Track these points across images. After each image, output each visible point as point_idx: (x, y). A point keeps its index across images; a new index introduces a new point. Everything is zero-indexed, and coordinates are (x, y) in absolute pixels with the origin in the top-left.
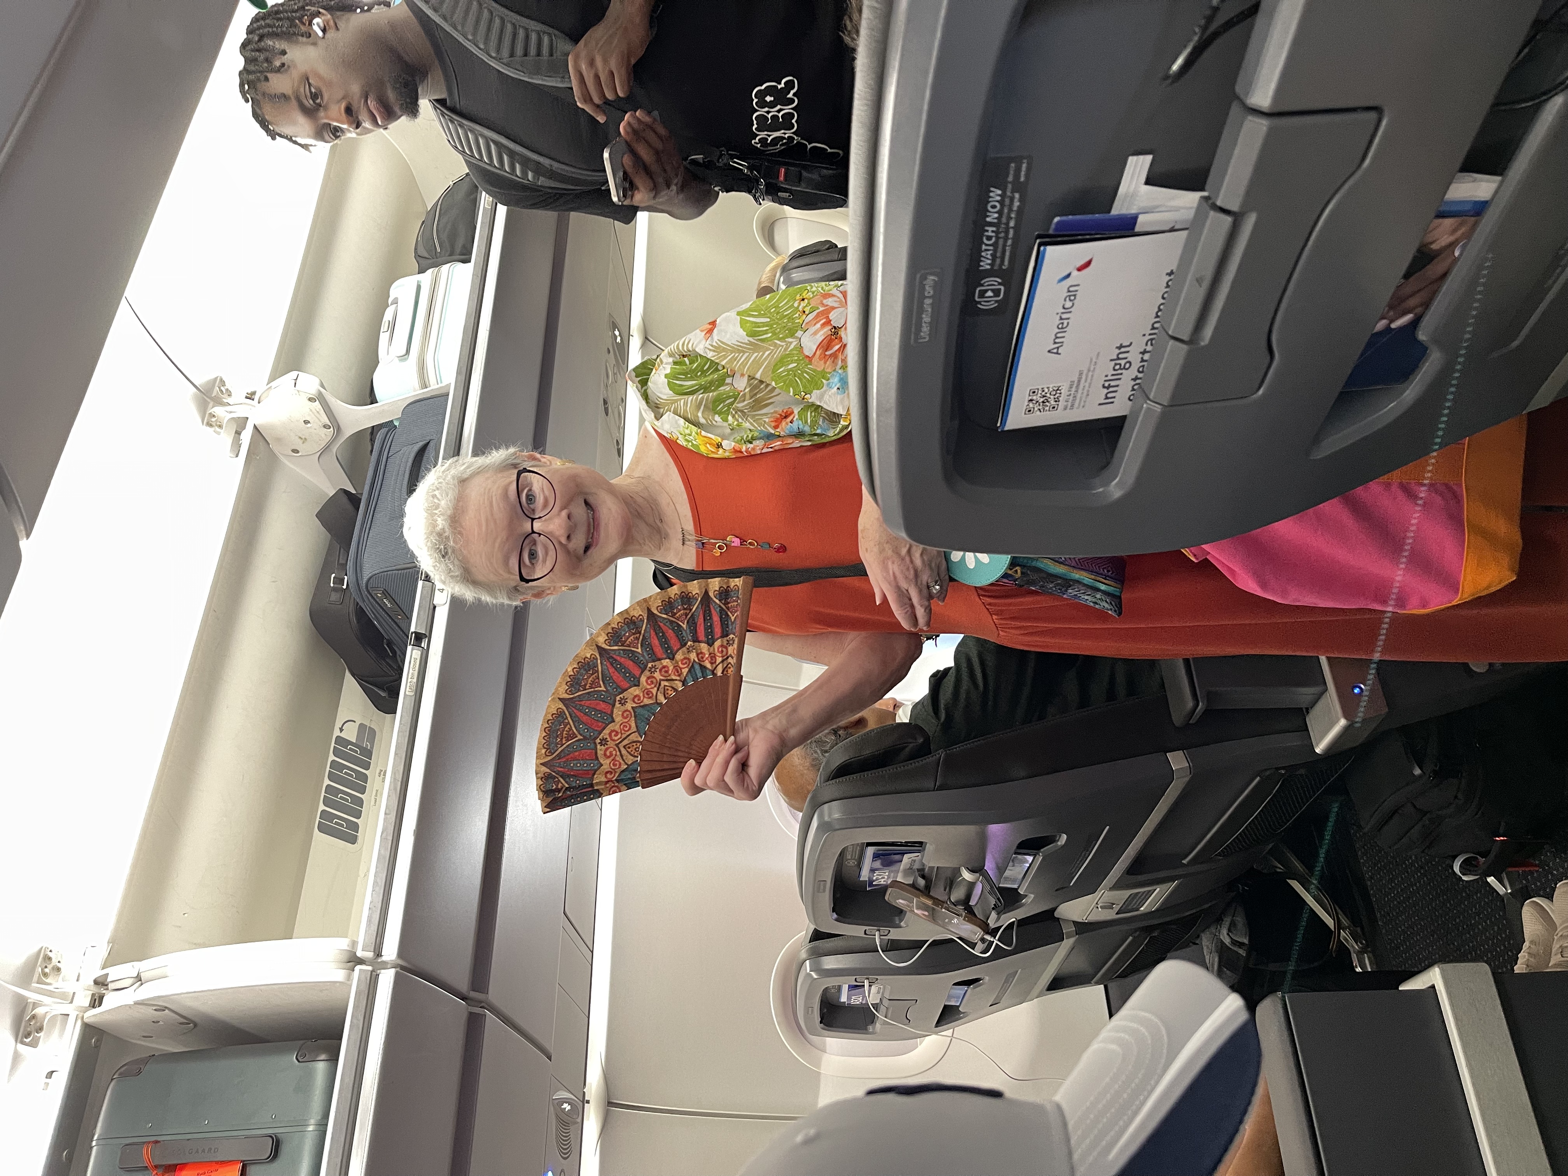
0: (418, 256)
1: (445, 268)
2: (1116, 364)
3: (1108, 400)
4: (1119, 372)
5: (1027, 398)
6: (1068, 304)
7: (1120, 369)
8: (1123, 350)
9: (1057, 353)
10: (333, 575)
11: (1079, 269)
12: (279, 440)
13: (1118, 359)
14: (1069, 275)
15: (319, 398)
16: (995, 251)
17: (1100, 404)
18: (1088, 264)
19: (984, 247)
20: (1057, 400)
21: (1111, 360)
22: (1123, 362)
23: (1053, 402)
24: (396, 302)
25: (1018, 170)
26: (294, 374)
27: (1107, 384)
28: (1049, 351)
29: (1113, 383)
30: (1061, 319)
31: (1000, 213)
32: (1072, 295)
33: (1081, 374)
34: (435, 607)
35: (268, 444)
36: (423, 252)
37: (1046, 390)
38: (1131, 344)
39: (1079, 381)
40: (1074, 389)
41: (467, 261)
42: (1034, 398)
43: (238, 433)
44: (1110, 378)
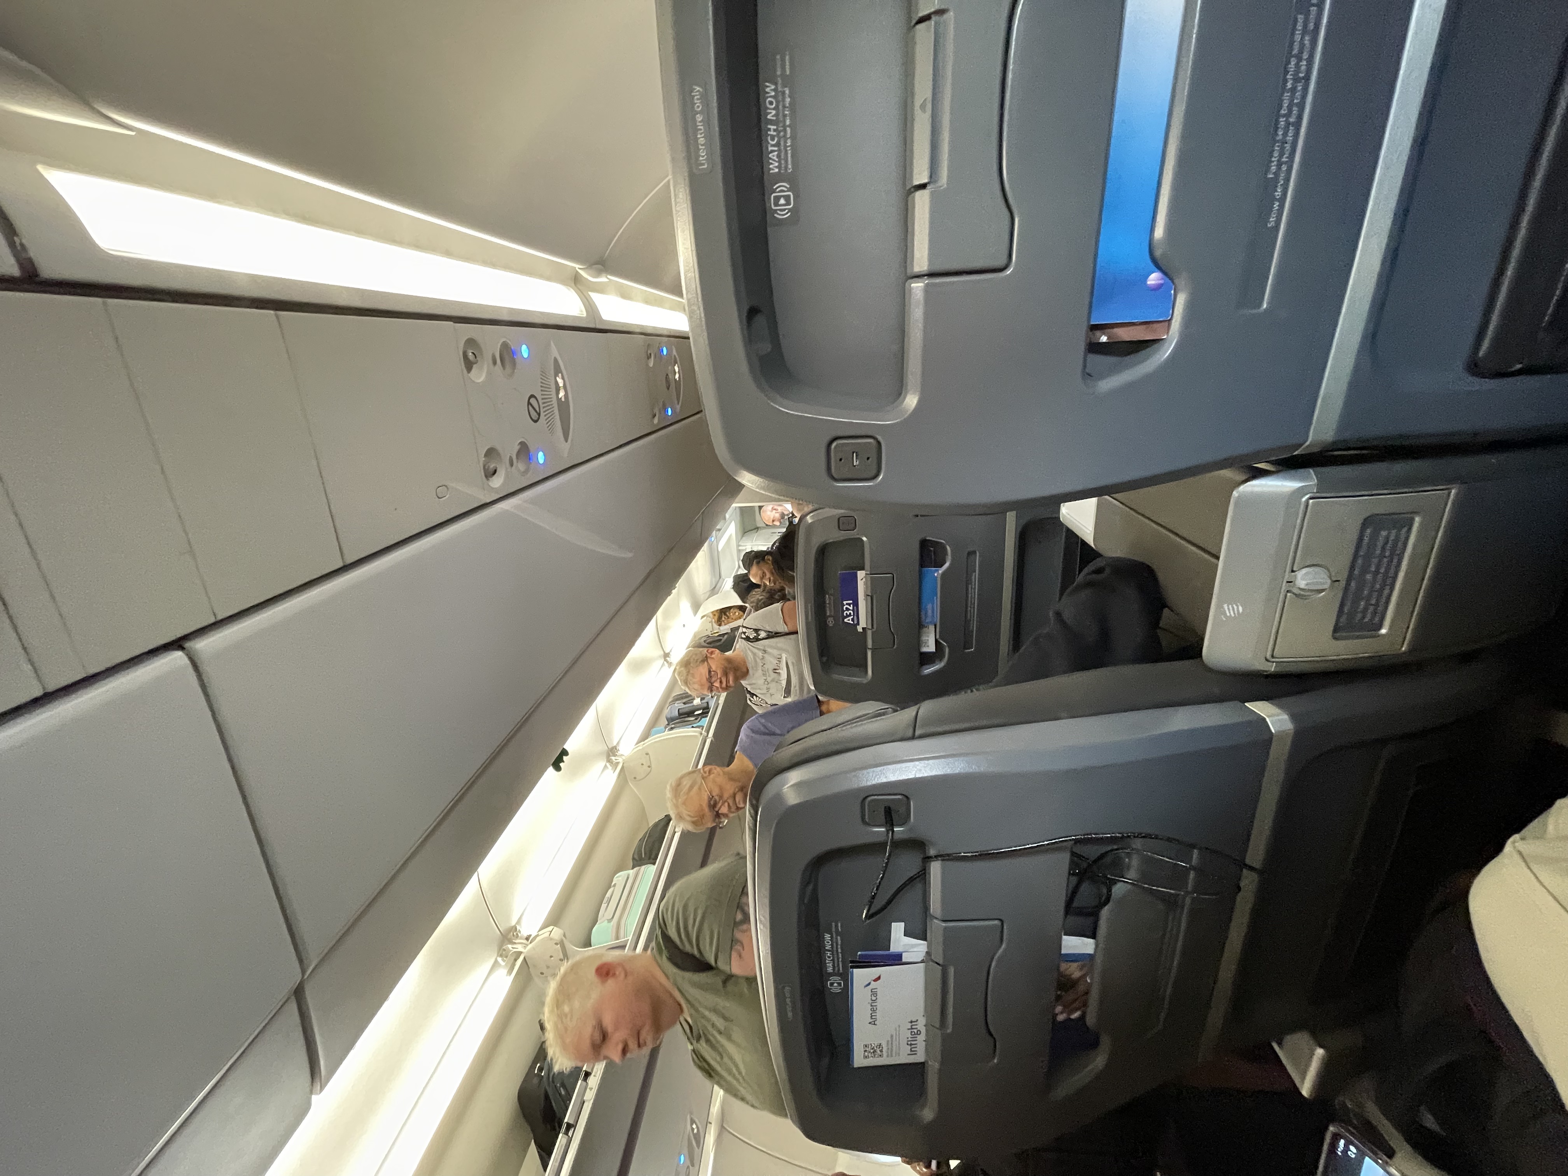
0: (634, 859)
1: (643, 867)
2: (911, 1032)
3: (913, 1052)
4: (915, 1036)
5: (863, 1050)
6: (874, 998)
7: (915, 1034)
8: (913, 1023)
9: (874, 1024)
10: (538, 1065)
11: (875, 981)
12: (535, 966)
13: (912, 1029)
14: (869, 984)
15: (562, 944)
16: (834, 963)
17: (908, 1055)
18: (879, 978)
19: (827, 962)
20: (881, 1051)
21: (909, 1029)
22: (915, 1031)
23: (879, 1053)
24: (615, 885)
25: (836, 926)
26: (553, 927)
27: (909, 1043)
28: (870, 1023)
29: (913, 1042)
30: (872, 1006)
31: (832, 945)
32: (874, 993)
33: (892, 1036)
34: (584, 1102)
35: (529, 968)
36: (636, 857)
37: (873, 1045)
38: (917, 1020)
39: (892, 1041)
40: (890, 1045)
41: (654, 864)
42: (867, 1049)
43: (516, 960)
44: (910, 1039)
